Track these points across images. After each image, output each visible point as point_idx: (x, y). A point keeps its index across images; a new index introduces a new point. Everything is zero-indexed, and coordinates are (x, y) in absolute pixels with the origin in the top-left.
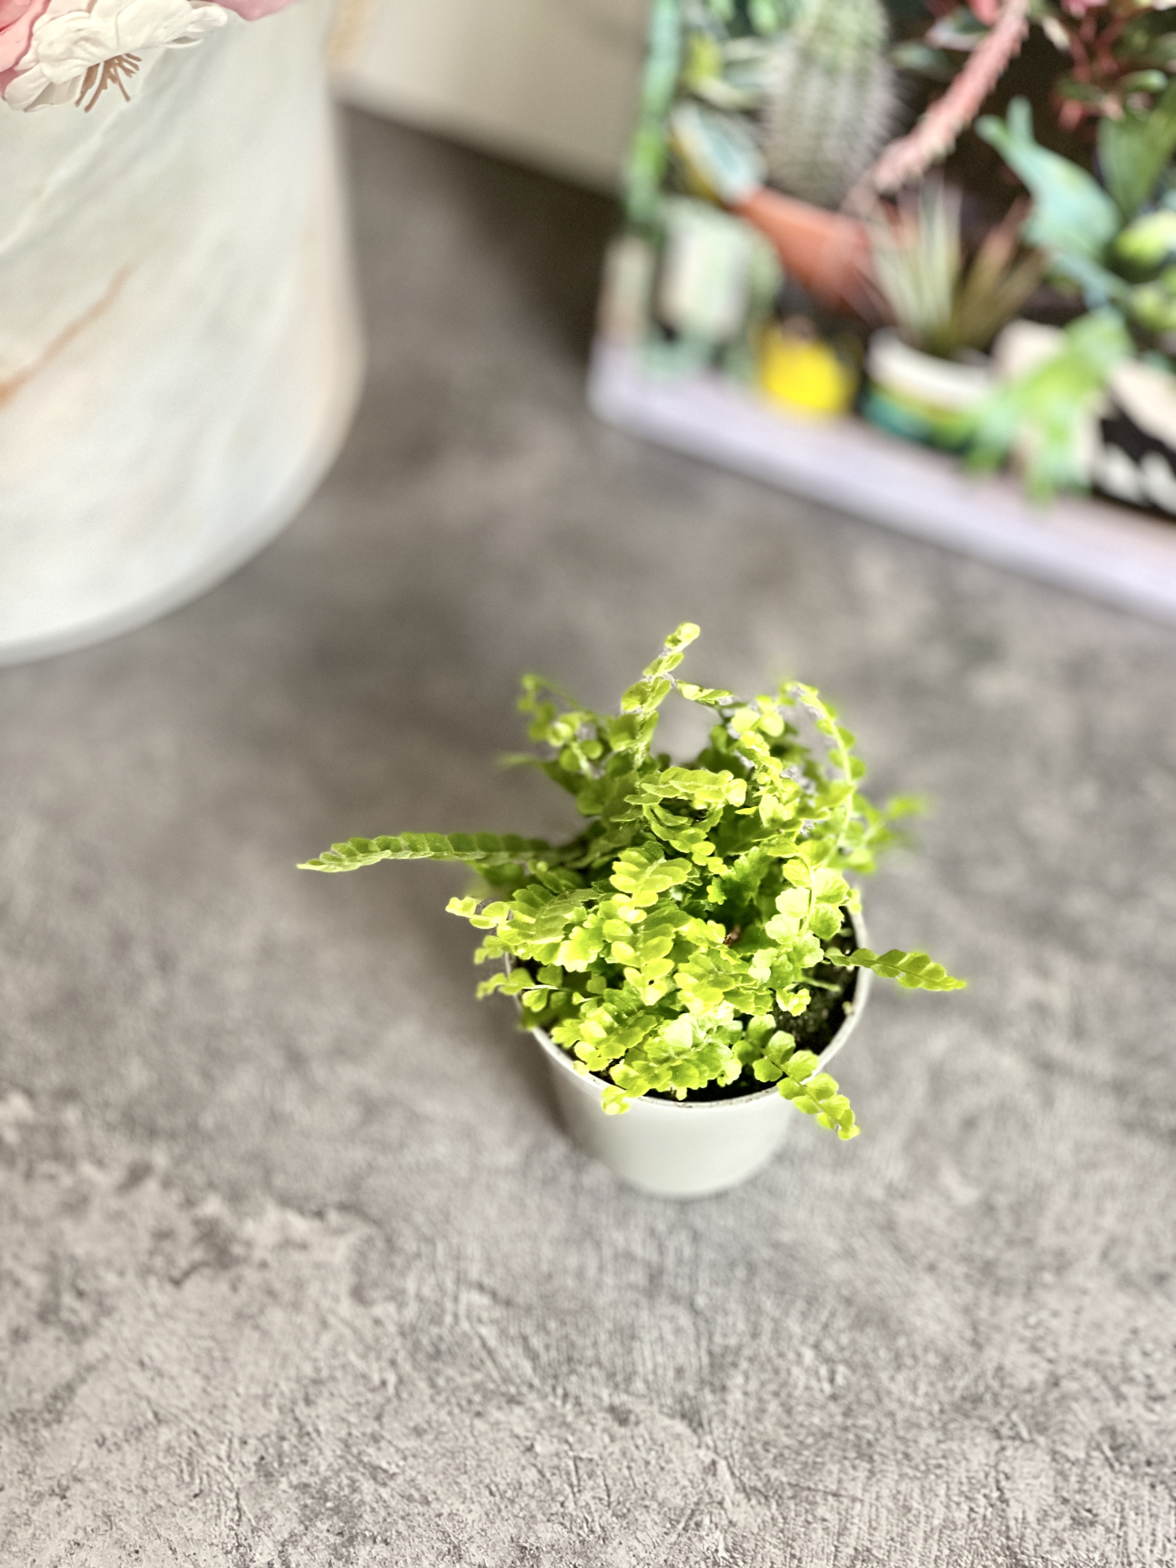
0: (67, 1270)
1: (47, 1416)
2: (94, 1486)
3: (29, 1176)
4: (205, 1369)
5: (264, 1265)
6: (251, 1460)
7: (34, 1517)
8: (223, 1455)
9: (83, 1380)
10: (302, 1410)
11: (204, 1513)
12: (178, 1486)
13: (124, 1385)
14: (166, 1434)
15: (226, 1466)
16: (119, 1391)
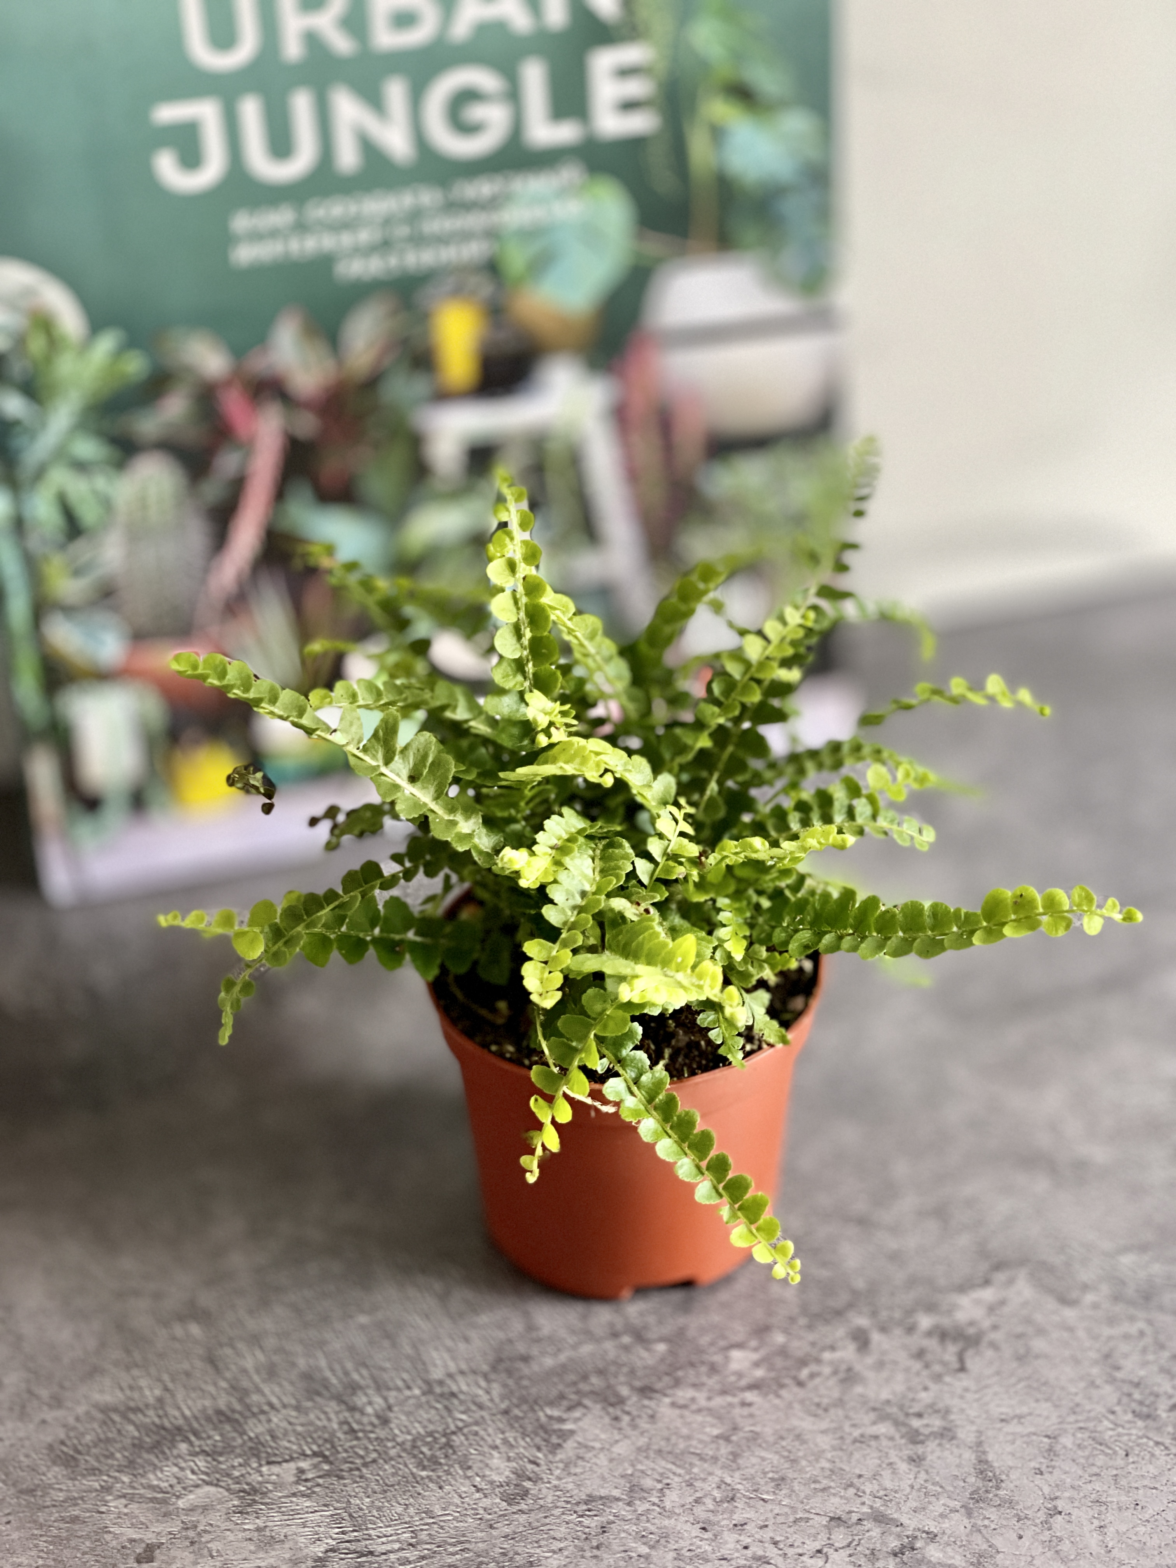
0: (894, 1410)
1: (991, 1484)
2: (1067, 1494)
3: (800, 1384)
4: (1039, 1396)
5: (995, 1327)
6: (1129, 1416)
7: (1058, 1534)
8: (1111, 1426)
9: (984, 1453)
10: (1119, 1375)
11: (1143, 1459)
12: (1111, 1459)
13: (1010, 1438)
14: (1067, 1441)
15: (1120, 1430)
16: (1013, 1442)
